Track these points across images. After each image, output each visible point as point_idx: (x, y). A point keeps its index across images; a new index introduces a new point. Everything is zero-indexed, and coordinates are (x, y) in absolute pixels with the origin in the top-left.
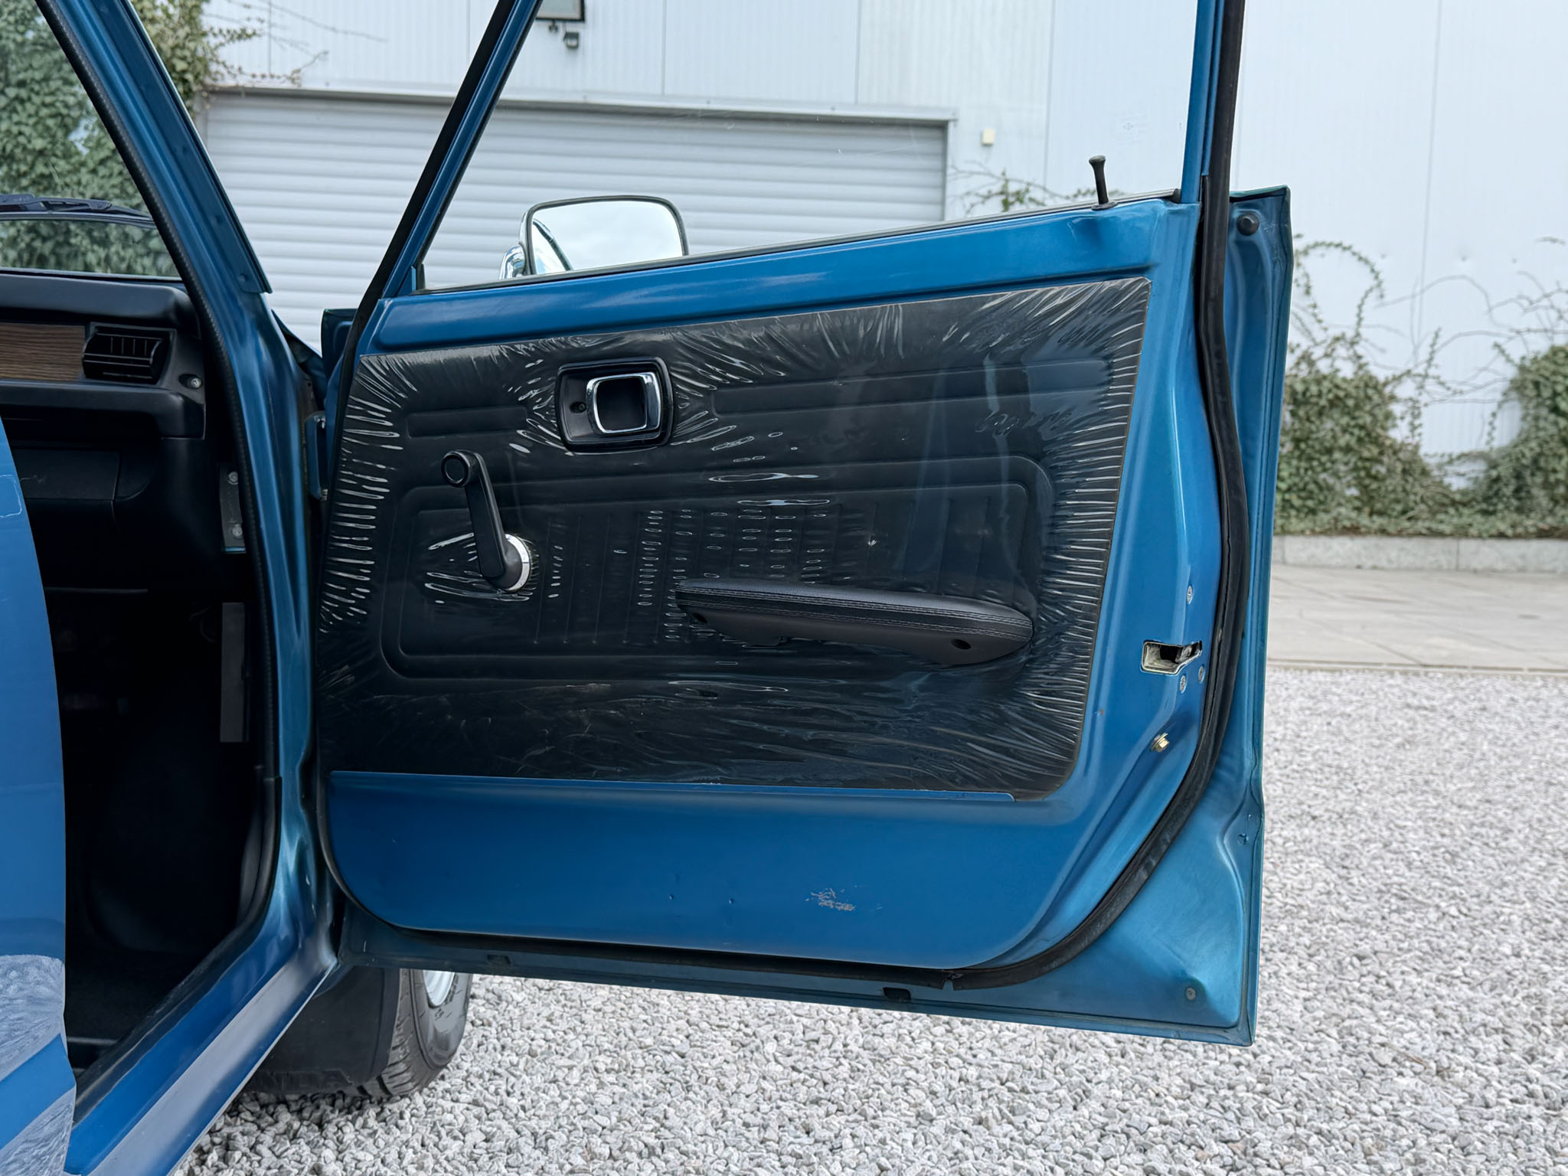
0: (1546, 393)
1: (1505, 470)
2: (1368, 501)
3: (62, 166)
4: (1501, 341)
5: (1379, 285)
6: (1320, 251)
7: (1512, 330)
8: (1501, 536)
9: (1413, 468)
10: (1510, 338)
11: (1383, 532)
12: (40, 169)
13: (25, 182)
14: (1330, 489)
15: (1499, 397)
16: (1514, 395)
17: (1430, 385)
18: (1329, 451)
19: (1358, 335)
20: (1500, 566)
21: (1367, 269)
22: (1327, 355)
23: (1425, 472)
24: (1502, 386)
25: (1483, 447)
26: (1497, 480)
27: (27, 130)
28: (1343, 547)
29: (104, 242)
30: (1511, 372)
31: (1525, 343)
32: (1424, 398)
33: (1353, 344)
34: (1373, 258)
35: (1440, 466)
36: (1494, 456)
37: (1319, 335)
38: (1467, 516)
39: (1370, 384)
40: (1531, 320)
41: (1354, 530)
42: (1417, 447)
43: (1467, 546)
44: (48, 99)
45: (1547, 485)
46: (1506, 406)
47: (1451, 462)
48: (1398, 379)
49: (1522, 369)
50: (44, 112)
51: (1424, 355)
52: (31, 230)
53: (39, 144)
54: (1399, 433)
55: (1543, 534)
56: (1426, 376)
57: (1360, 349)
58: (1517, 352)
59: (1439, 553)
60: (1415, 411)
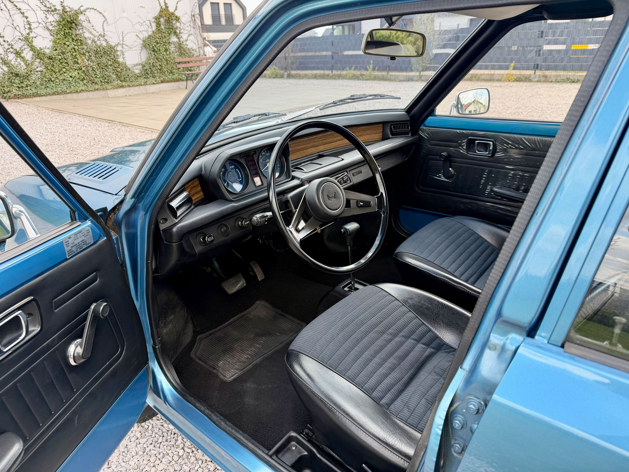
0: (151, 47)
1: (147, 67)
2: (119, 78)
4: (137, 34)
5: (106, 20)
6: (89, 10)
7: (139, 31)
8: (154, 84)
9: (127, 69)
10: (139, 33)
11: (129, 86)
14: (110, 76)
15: (140, 48)
16: (143, 48)
17: (124, 46)
19: (104, 34)
20: (155, 91)
21: (102, 16)
22: (98, 40)
23: (129, 70)
24: (140, 46)
25: (140, 62)
26: (146, 70)
28: (121, 91)
30: (141, 42)
31: (143, 34)
32: (124, 50)
33: (104, 36)
34: (103, 12)
35: (132, 67)
36: (144, 63)
37: (95, 34)
38: (142, 81)
39: (111, 47)
40: (142, 28)
41: (122, 87)
42: (126, 63)
43: (148, 87)
45: (157, 70)
46: (142, 50)
47: (135, 66)
48: (117, 45)
49: (144, 41)
51: (121, 39)
54: (121, 60)
55: (162, 82)
56: (123, 44)
57: (106, 38)
58: (141, 37)
59: (141, 89)
60: (123, 54)
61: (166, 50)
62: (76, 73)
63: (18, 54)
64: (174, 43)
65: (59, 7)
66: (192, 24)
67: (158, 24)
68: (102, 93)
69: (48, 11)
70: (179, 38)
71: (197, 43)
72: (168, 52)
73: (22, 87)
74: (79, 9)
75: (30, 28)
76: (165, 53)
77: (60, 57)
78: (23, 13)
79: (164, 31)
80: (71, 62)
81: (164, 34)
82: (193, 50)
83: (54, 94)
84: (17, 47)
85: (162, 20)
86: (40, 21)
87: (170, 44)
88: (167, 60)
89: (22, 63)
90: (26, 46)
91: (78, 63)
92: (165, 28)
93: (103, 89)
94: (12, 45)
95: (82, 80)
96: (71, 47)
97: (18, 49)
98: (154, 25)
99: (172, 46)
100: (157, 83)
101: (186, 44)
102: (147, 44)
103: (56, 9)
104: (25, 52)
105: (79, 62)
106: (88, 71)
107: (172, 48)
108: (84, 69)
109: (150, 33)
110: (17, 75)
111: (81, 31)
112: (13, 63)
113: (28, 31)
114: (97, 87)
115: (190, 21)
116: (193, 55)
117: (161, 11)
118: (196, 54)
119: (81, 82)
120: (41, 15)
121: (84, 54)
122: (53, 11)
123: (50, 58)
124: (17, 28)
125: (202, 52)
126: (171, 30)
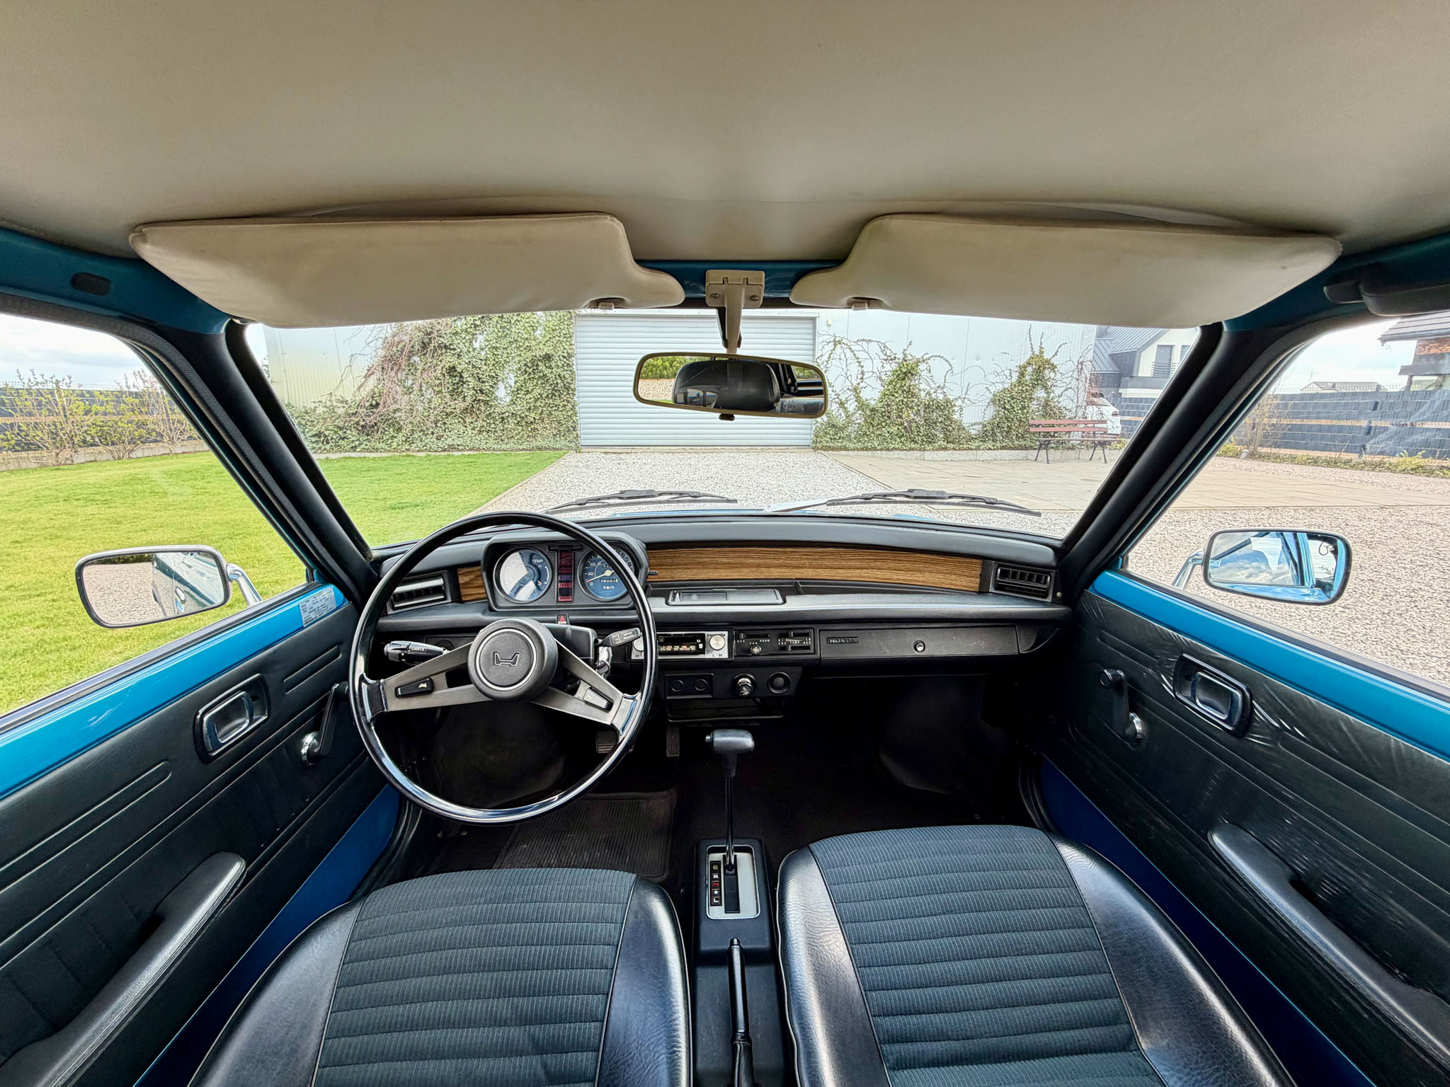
0: (1002, 403)
1: (989, 428)
2: (946, 439)
3: (534, 343)
4: (988, 386)
5: (952, 369)
6: (933, 358)
7: (992, 383)
8: (990, 449)
9: (961, 428)
10: (991, 385)
11: (954, 449)
12: (527, 344)
13: (522, 349)
14: (936, 435)
15: (987, 404)
16: (991, 403)
17: (966, 401)
18: (935, 423)
19: (945, 385)
20: (989, 459)
21: (948, 364)
22: (934, 392)
23: (964, 429)
24: (988, 401)
25: (981, 421)
26: (986, 431)
27: (522, 331)
28: (942, 454)
29: (550, 367)
30: (991, 396)
31: (996, 387)
32: (964, 405)
33: (943, 388)
34: (950, 361)
35: (968, 427)
36: (986, 423)
37: (933, 386)
38: (977, 443)
39: (948, 401)
40: (997, 380)
41: (946, 449)
42: (961, 421)
43: (979, 453)
44: (527, 320)
45: (1002, 432)
46: (989, 407)
47: (972, 425)
48: (956, 399)
49: (994, 395)
50: (526, 325)
51: (964, 392)
52: (526, 365)
53: (526, 336)
54: (956, 417)
55: (1003, 448)
56: (965, 398)
57: (945, 390)
58: (993, 389)
59: (971, 455)
60: (961, 410)
61: (1023, 408)
62: (896, 429)
63: (842, 404)
64: (1038, 399)
65: (900, 356)
66: (1075, 375)
67: (1022, 375)
68: (918, 454)
69: (886, 360)
70: (1048, 393)
71: (1075, 401)
72: (1025, 411)
73: (835, 439)
74: (923, 357)
75: (862, 378)
76: (1020, 412)
77: (883, 410)
78: (859, 362)
79: (1028, 383)
80: (894, 415)
81: (1027, 387)
82: (1066, 409)
83: (862, 449)
84: (843, 398)
85: (1030, 369)
86: (875, 370)
87: (1032, 400)
88: (1021, 421)
89: (843, 414)
90: (852, 397)
91: (902, 418)
92: (1031, 379)
93: (920, 450)
94: (839, 395)
95: (900, 437)
96: (900, 398)
97: (843, 399)
98: (1015, 376)
99: (1035, 402)
100: (995, 449)
101: (1057, 401)
102: (997, 400)
103: (895, 358)
104: (849, 403)
105: (904, 416)
106: (910, 427)
107: (1034, 406)
108: (906, 424)
109: (1006, 386)
110: (833, 426)
111: (917, 382)
112: (834, 413)
113: (859, 381)
114: (913, 446)
115: (1074, 371)
116: (1064, 417)
117: (1031, 358)
118: (1069, 415)
119: (898, 439)
120: (878, 363)
121: (912, 408)
122: (891, 360)
123: (872, 410)
124: (850, 378)
125: (1080, 414)
126: (1039, 382)
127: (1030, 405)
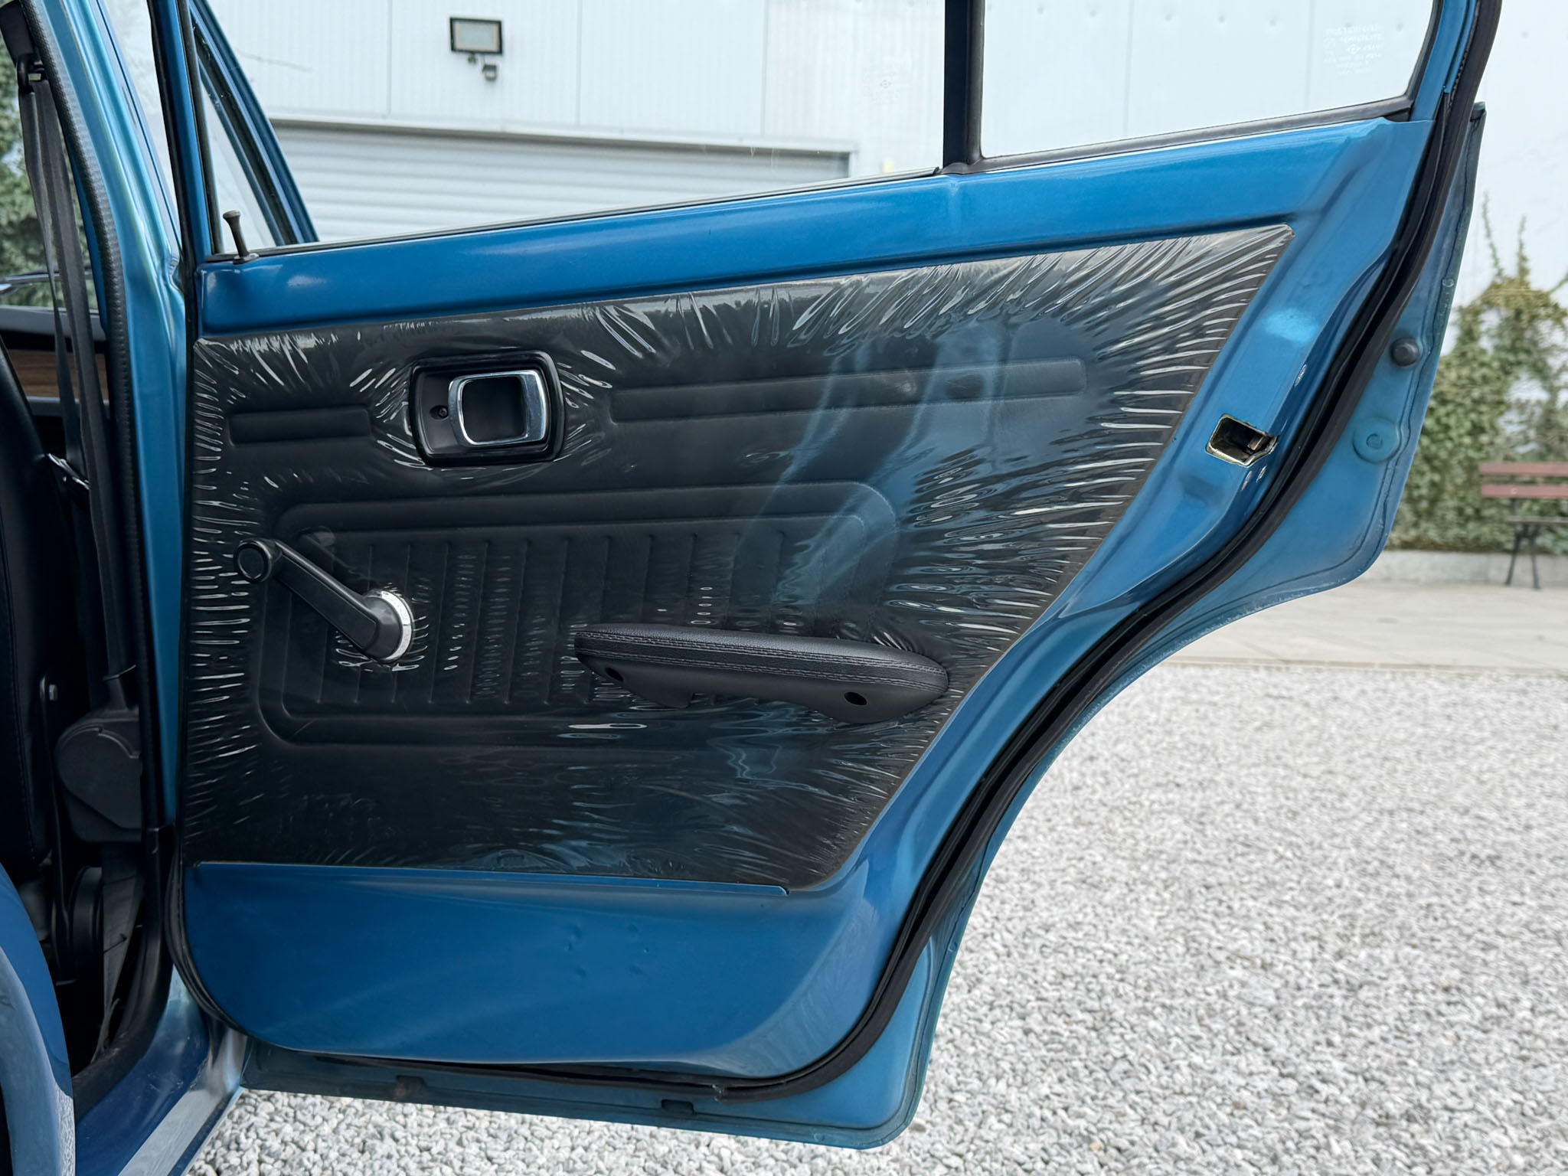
55: (1407, 546)
61: (1477, 430)
64: (1522, 406)
70: (1553, 391)
72: (1484, 439)
76: (1467, 440)
79: (1486, 359)
81: (1485, 371)
85: (1490, 318)
87: (1502, 408)
92: (1497, 348)
99: (1512, 416)
107: (1510, 425)
117: (1494, 286)
126: (1522, 357)
127: (1501, 422)
